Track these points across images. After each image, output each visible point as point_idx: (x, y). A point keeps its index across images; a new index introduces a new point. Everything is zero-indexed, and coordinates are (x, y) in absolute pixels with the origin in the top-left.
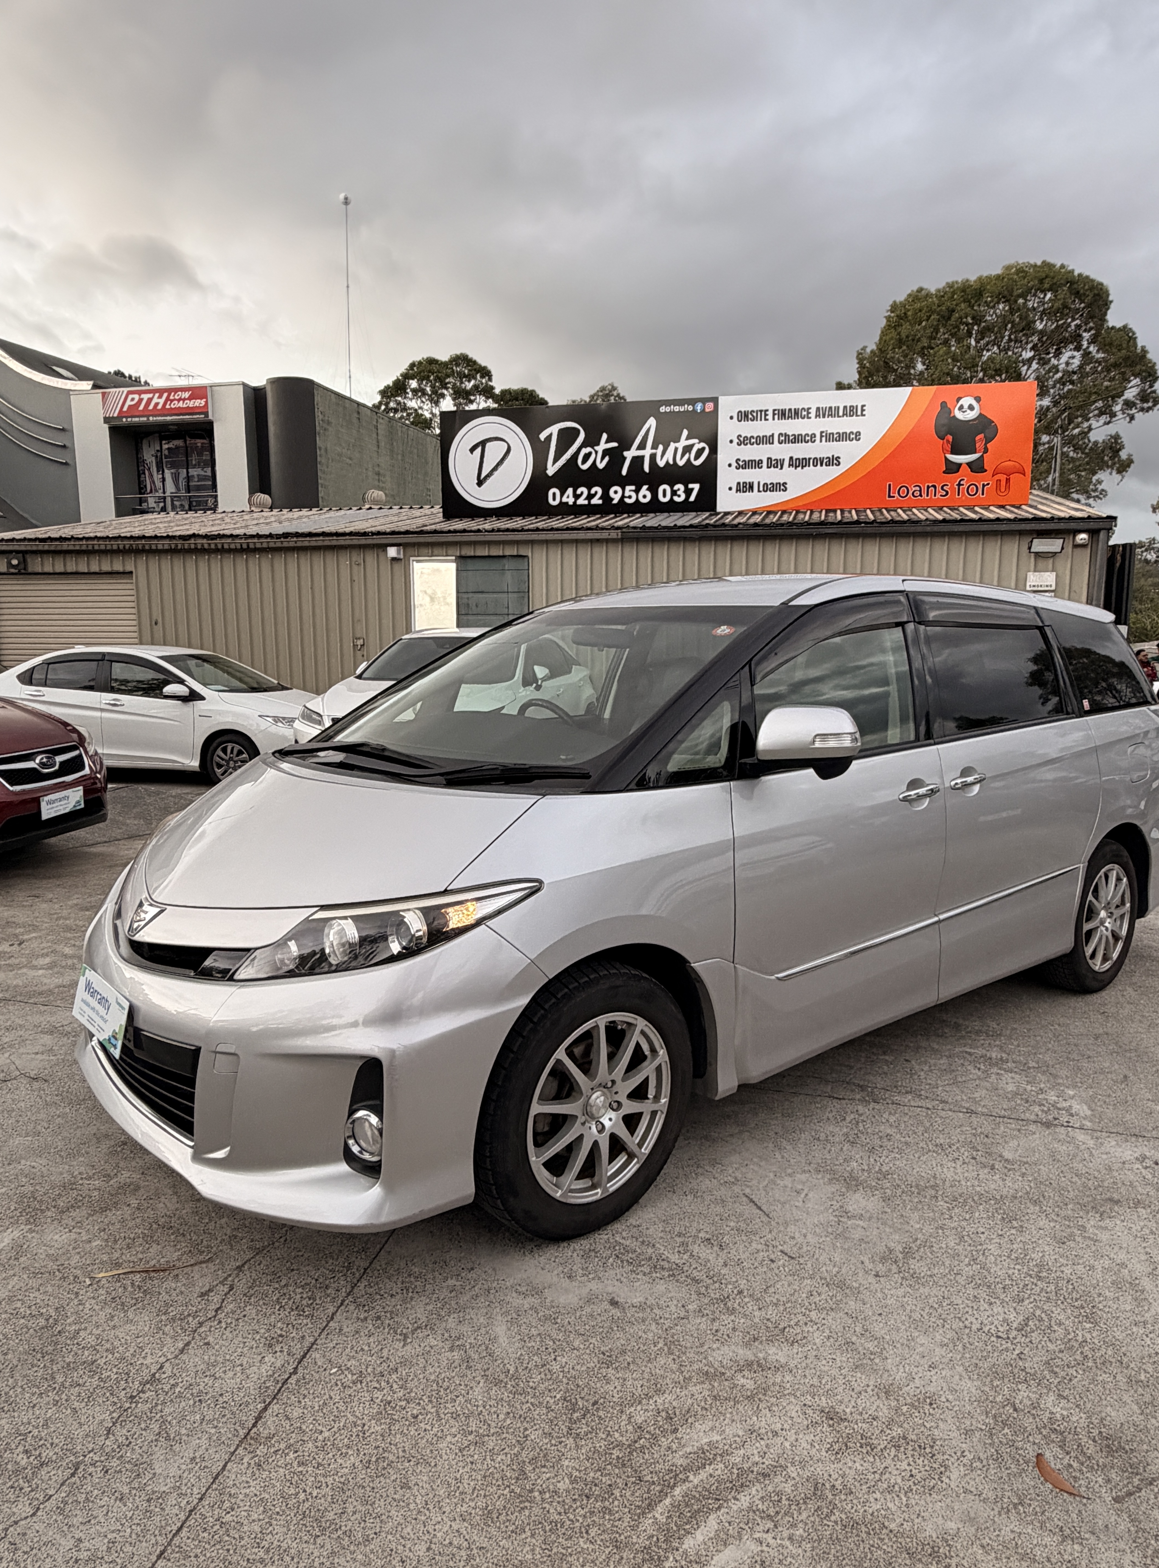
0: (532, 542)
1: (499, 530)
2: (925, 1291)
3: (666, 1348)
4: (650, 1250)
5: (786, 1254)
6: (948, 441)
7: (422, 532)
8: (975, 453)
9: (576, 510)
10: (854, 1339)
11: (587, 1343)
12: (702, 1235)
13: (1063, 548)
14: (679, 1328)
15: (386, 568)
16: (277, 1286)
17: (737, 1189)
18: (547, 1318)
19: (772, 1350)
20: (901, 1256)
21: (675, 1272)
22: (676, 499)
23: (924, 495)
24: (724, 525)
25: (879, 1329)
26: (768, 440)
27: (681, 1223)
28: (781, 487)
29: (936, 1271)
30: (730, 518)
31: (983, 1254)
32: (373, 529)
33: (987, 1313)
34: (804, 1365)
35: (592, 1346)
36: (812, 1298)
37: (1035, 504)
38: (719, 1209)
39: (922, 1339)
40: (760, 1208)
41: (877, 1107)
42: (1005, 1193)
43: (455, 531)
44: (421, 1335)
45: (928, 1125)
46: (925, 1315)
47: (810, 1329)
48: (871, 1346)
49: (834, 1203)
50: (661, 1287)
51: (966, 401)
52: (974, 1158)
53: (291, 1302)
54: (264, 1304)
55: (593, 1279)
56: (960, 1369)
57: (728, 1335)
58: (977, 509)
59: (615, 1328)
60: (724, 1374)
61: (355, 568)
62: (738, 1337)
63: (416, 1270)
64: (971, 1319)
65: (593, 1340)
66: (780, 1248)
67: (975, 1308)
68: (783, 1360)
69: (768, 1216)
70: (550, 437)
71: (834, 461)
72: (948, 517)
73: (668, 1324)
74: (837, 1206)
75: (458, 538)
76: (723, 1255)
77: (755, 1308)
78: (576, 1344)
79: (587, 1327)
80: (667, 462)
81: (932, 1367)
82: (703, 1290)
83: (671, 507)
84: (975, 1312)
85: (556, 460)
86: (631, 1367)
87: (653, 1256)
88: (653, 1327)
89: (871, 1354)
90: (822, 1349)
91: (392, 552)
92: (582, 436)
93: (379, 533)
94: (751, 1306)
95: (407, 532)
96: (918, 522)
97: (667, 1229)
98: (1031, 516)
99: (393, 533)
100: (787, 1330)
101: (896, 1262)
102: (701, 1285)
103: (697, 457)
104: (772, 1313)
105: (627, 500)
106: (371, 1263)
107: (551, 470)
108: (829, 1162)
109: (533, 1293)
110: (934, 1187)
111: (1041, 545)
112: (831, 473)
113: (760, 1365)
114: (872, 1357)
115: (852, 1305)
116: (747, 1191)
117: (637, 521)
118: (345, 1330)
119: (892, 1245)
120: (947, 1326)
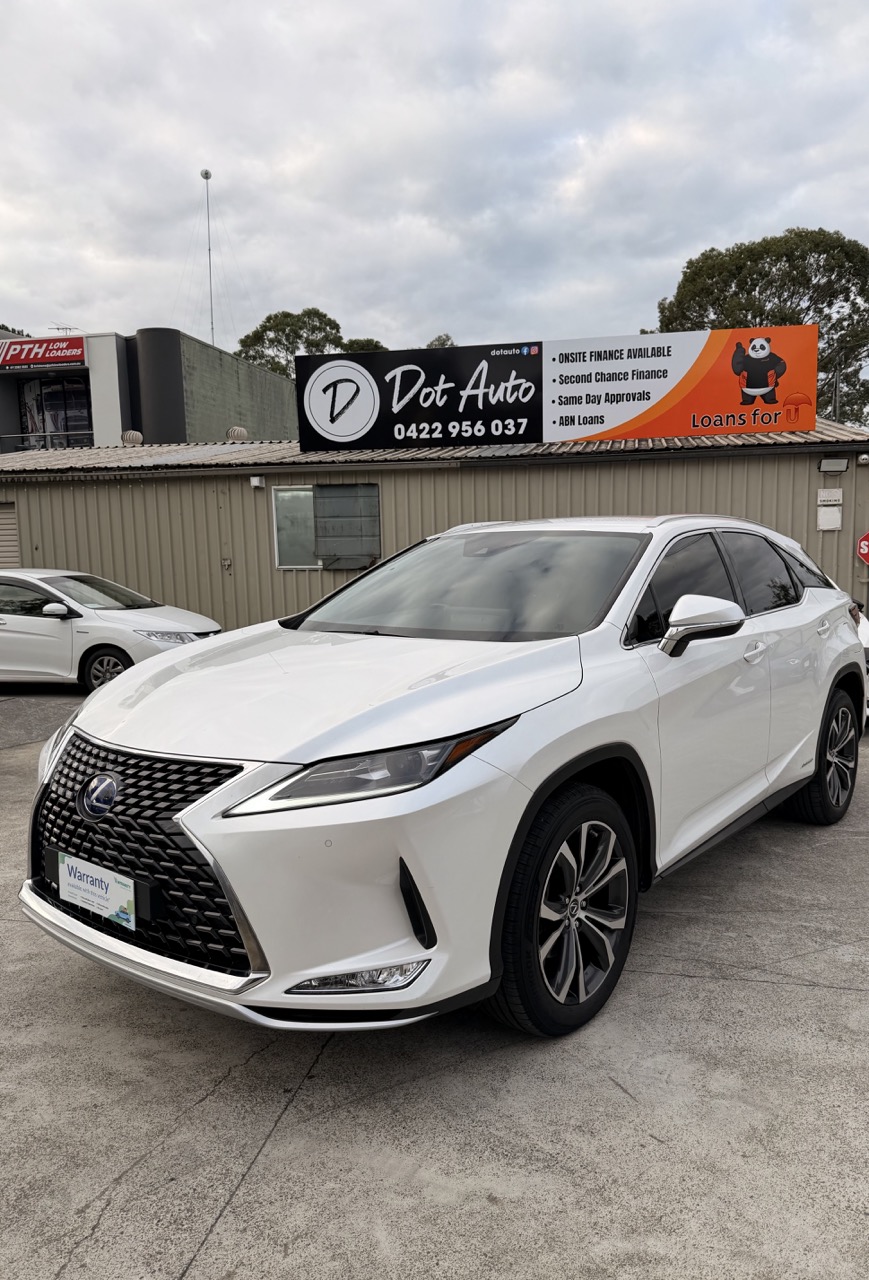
0: (381, 473)
1: (351, 462)
2: (791, 1169)
3: (546, 1246)
4: (524, 1141)
5: (655, 1138)
6: (744, 377)
7: (281, 464)
8: (767, 386)
9: (419, 444)
10: (729, 1225)
11: (468, 1245)
12: (572, 1122)
13: (847, 468)
14: (557, 1222)
15: (249, 497)
16: (155, 1198)
17: (602, 1073)
18: (426, 1220)
19: (651, 1241)
20: (764, 1134)
21: (550, 1163)
22: (507, 432)
23: (724, 424)
24: (550, 454)
25: (752, 1213)
26: (587, 379)
27: (552, 1111)
28: (600, 420)
29: (799, 1149)
30: (555, 448)
31: (843, 1127)
32: (237, 461)
33: (852, 1190)
34: (684, 1256)
35: (473, 1247)
36: (684, 1183)
37: (820, 430)
38: (587, 1094)
39: (794, 1222)
40: (625, 1091)
41: (727, 983)
42: (854, 1063)
43: (312, 463)
44: (302, 1244)
45: (775, 999)
46: (794, 1195)
47: (686, 1217)
48: (747, 1231)
49: (696, 1082)
50: (537, 1179)
51: (758, 342)
52: (821, 1030)
53: (169, 1216)
54: (142, 1219)
55: (471, 1174)
56: (834, 1250)
57: (606, 1228)
58: (771, 434)
59: (495, 1227)
60: (605, 1270)
61: (221, 496)
62: (616, 1228)
63: (294, 1173)
64: (839, 1197)
65: (474, 1241)
66: (649, 1131)
67: (841, 1185)
68: (662, 1252)
69: (634, 1099)
70: (394, 378)
71: (644, 396)
72: (746, 442)
73: (547, 1219)
74: (699, 1086)
75: (315, 468)
76: (595, 1142)
77: (631, 1197)
78: (458, 1246)
79: (467, 1227)
80: (499, 400)
81: (807, 1250)
82: (578, 1180)
83: (503, 439)
84: (841, 1189)
85: (399, 400)
86: (514, 1267)
87: (528, 1147)
88: (533, 1223)
89: (748, 1240)
90: (699, 1238)
91: (255, 481)
92: (423, 376)
93: (242, 465)
94: (627, 1197)
95: (268, 464)
96: (721, 447)
97: (539, 1118)
98: (819, 440)
99: (255, 464)
100: (663, 1219)
101: (761, 1141)
102: (576, 1175)
103: (524, 396)
104: (648, 1201)
105: (464, 434)
106: (249, 1169)
107: (396, 408)
108: (687, 1041)
109: (412, 1192)
110: (788, 1061)
111: (828, 465)
112: (644, 406)
113: (640, 1259)
114: (748, 1243)
115: (724, 1189)
116: (612, 1074)
117: (473, 452)
118: (225, 1243)
119: (755, 1123)
120: (817, 1206)
